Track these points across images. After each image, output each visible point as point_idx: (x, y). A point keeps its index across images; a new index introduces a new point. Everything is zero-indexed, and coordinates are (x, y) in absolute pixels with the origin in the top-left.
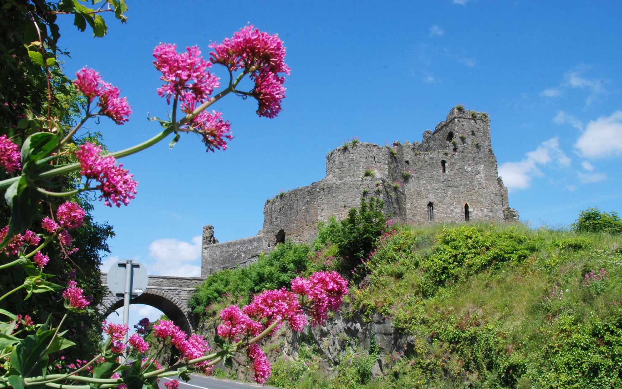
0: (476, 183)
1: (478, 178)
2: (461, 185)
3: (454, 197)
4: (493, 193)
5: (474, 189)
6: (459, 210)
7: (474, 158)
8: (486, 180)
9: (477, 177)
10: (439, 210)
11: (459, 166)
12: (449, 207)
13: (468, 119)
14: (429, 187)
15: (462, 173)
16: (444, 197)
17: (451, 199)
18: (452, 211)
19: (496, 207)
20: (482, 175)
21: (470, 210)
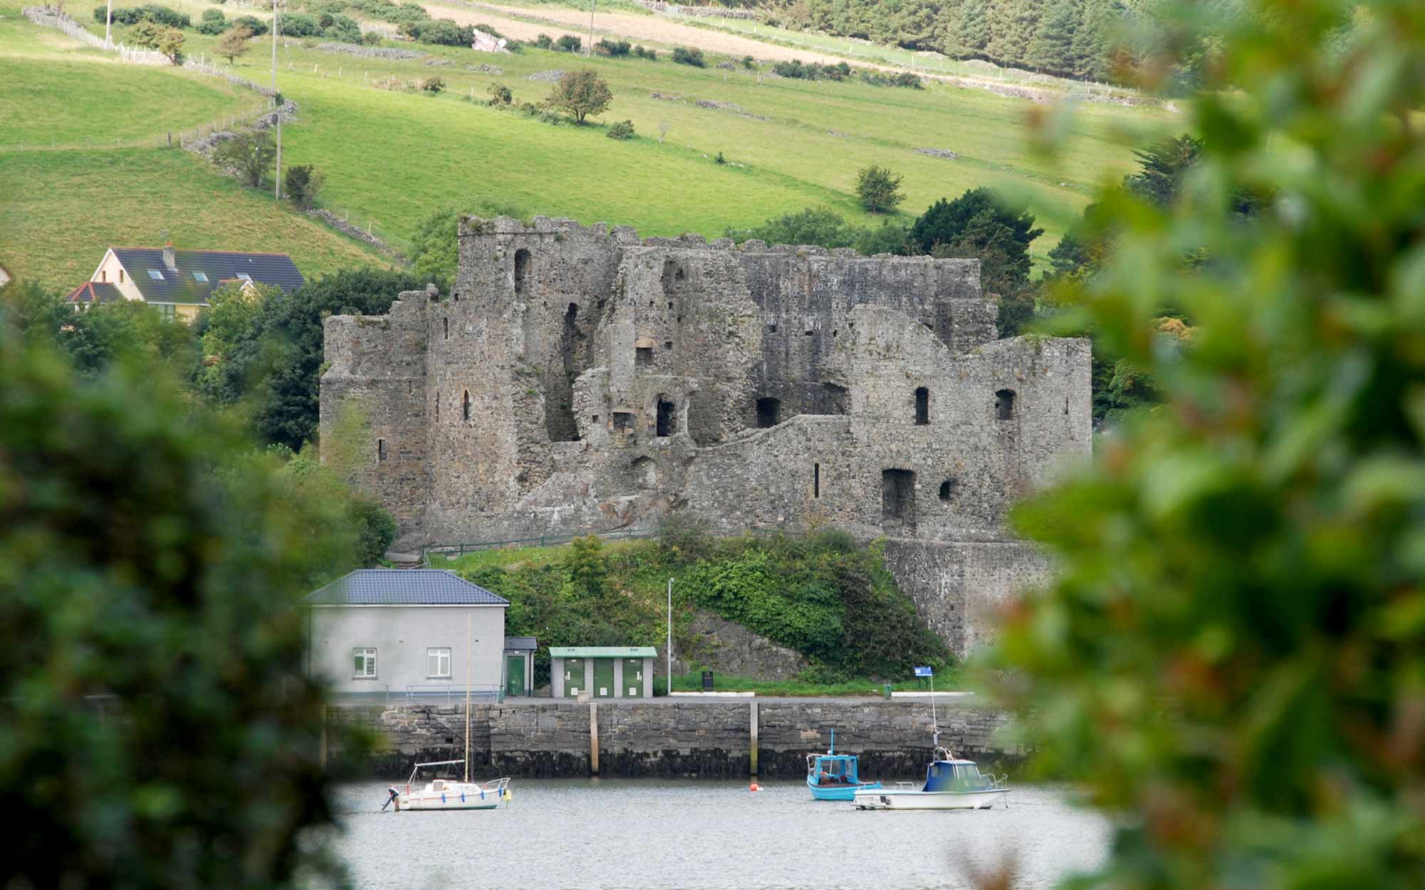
0: (477, 352)
1: (480, 343)
2: (461, 358)
3: (453, 380)
4: (498, 366)
5: (475, 363)
6: (459, 402)
7: (477, 307)
8: (490, 343)
9: (479, 340)
10: (442, 404)
11: (459, 326)
12: (448, 399)
13: (472, 236)
15: (463, 336)
16: (443, 381)
17: (450, 384)
18: (452, 405)
19: (502, 390)
20: (485, 337)
21: (471, 400)
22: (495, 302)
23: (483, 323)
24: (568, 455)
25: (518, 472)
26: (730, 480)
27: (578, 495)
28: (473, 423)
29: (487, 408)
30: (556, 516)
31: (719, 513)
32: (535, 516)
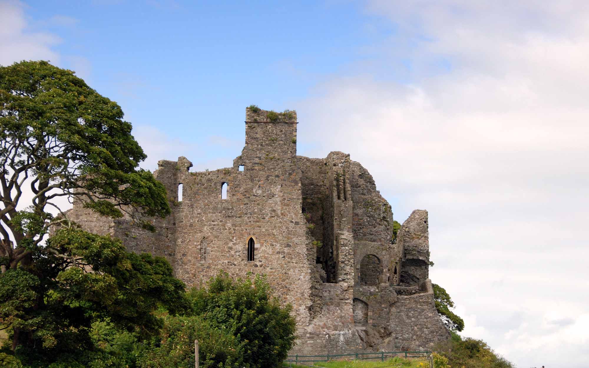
0: (267, 210)
1: (271, 204)
2: (246, 214)
3: (234, 230)
4: (292, 222)
5: (264, 218)
6: (241, 247)
7: (268, 176)
8: (283, 204)
9: (270, 201)
10: (214, 247)
11: (244, 189)
12: (227, 243)
13: (264, 123)
14: (204, 218)
15: (249, 197)
16: (220, 230)
17: (230, 233)
18: (231, 248)
19: (295, 240)
20: (278, 199)
21: (257, 246)
22: (290, 174)
23: (277, 189)
24: (332, 293)
25: (309, 303)
26: (425, 320)
27: (350, 323)
28: (259, 264)
29: (278, 253)
30: (342, 338)
31: (417, 343)
32: (329, 337)
